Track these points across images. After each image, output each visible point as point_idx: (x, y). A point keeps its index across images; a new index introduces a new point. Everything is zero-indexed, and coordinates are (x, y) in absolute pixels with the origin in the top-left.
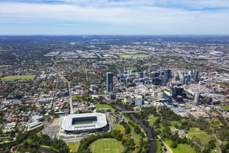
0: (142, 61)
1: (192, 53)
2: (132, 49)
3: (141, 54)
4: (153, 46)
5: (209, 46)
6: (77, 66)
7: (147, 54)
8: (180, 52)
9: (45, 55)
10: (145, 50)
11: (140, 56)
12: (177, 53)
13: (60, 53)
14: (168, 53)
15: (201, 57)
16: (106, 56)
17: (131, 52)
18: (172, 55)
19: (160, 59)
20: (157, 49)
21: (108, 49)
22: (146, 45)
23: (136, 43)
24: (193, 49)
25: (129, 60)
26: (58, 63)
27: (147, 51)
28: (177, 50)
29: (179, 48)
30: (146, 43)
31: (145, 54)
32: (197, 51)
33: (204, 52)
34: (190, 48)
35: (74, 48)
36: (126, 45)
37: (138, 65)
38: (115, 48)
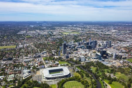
0: (76, 36)
1: (102, 31)
2: (68, 29)
3: (74, 32)
4: (80, 27)
5: (110, 27)
7: (78, 32)
8: (95, 31)
9: (17, 33)
10: (76, 30)
11: (74, 33)
12: (94, 31)
13: (27, 32)
14: (89, 31)
15: (107, 33)
16: (54, 33)
17: (68, 31)
18: (91, 32)
19: (86, 35)
20: (83, 29)
21: (54, 29)
22: (75, 27)
23: (69, 26)
24: (102, 29)
25: (69, 36)
27: (77, 30)
29: (94, 28)
30: (75, 26)
31: (77, 32)
32: (104, 30)
33: (108, 31)
34: (100, 28)
35: (34, 29)
36: (64, 27)
37: (75, 38)
38: (58, 29)
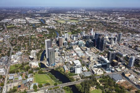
0: (74, 25)
1: (106, 19)
2: (66, 16)
3: (72, 19)
4: (80, 14)
5: (115, 14)
6: (23, 30)
7: (77, 20)
8: (98, 18)
10: (74, 17)
11: (72, 21)
13: (12, 20)
14: (91, 19)
16: (48, 21)
17: (65, 18)
18: (93, 20)
19: (86, 23)
20: (83, 16)
21: (49, 16)
22: (75, 13)
23: (68, 12)
24: (106, 16)
25: (65, 25)
26: (8, 28)
27: (76, 17)
28: (96, 17)
29: (97, 15)
31: (75, 20)
33: (113, 18)
34: (103, 15)
35: (24, 16)
36: (62, 13)
37: (72, 28)
38: (54, 16)
